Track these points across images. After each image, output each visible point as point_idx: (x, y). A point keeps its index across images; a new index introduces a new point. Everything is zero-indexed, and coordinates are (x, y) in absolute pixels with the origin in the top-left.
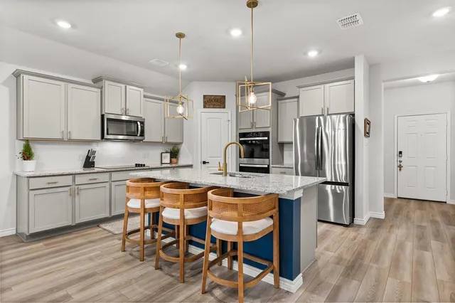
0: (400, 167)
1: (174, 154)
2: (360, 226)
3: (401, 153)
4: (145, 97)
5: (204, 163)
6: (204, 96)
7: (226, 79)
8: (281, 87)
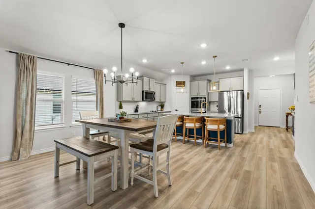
0: (260, 112)
1: (162, 107)
2: (246, 134)
3: (260, 106)
4: (155, 83)
5: (176, 110)
6: (176, 82)
7: (185, 74)
8: (209, 77)
